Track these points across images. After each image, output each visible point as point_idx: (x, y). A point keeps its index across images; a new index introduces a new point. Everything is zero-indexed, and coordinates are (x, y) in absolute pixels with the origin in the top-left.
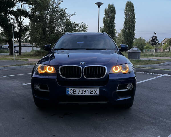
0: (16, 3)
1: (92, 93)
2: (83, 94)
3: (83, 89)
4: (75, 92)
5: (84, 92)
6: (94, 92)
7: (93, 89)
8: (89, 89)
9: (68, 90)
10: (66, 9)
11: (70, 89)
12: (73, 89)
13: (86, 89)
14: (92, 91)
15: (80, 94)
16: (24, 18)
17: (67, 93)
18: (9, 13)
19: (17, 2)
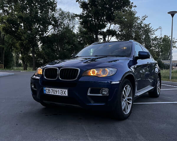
0: (106, 25)
1: (62, 93)
2: (55, 94)
3: (55, 89)
4: (49, 92)
5: (56, 92)
6: (64, 93)
7: (63, 90)
8: (60, 90)
9: (44, 89)
10: (150, 24)
11: (46, 88)
12: (48, 88)
13: (57, 90)
14: (62, 92)
15: (53, 94)
16: (111, 37)
17: (45, 92)
18: (99, 34)
19: (108, 23)
